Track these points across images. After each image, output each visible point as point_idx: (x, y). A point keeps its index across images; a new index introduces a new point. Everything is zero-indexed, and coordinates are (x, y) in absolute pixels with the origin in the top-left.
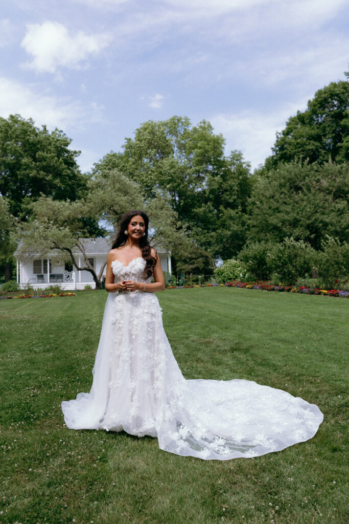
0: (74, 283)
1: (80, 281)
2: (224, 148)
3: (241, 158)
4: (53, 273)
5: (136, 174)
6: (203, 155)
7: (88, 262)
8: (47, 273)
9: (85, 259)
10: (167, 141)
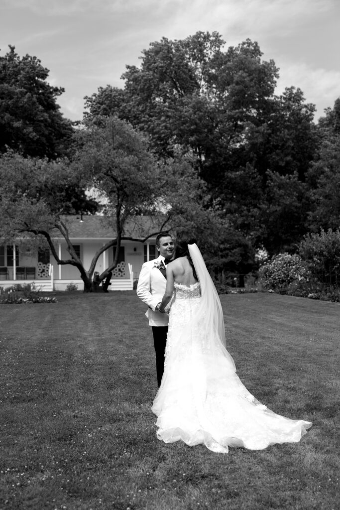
0: (52, 281)
1: (60, 278)
2: (276, 82)
3: (301, 99)
4: (21, 266)
5: (143, 119)
6: (241, 93)
7: (73, 252)
8: (12, 265)
9: (69, 247)
10: (190, 71)
